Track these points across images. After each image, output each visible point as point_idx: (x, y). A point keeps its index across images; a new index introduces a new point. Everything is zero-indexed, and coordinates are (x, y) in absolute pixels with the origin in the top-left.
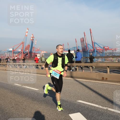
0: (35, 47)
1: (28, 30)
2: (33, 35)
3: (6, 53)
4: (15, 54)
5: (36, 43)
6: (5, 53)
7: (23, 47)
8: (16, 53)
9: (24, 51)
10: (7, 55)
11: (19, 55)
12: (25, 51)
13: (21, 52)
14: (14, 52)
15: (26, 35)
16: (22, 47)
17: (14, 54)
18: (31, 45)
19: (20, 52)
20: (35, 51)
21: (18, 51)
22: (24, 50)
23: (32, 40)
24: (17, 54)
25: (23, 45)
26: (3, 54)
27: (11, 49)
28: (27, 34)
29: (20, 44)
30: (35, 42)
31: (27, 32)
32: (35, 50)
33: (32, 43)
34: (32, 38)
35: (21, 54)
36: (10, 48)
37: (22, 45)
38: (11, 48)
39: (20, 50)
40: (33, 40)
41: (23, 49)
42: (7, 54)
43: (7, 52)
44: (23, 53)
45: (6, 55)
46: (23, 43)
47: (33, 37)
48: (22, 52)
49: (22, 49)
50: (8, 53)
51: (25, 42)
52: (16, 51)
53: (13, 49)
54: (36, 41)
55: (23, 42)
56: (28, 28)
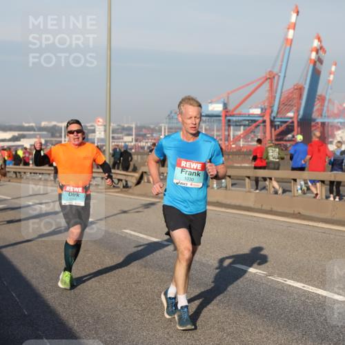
0: (327, 98)
1: (298, 13)
2: (319, 39)
4: (234, 130)
5: (332, 77)
7: (273, 98)
8: (238, 124)
9: (274, 114)
11: (253, 131)
12: (278, 113)
13: (261, 119)
14: (229, 121)
15: (287, 40)
16: (267, 94)
17: (229, 130)
18: (307, 87)
19: (255, 121)
20: (328, 117)
21: (249, 115)
22: (275, 109)
23: (315, 63)
24: (241, 131)
25: (271, 86)
27: (217, 108)
28: (291, 34)
29: (258, 83)
30: (331, 73)
31: (294, 26)
32: (325, 109)
34: (314, 55)
35: (261, 128)
36: (211, 103)
37: (266, 86)
38: (217, 102)
39: (257, 111)
40: (320, 60)
41: (271, 107)
44: (272, 122)
46: (271, 78)
47: (321, 48)
48: (264, 122)
49: (266, 104)
51: (282, 75)
52: (240, 115)
53: (225, 106)
54: (333, 68)
55: (271, 72)
56: (297, 7)
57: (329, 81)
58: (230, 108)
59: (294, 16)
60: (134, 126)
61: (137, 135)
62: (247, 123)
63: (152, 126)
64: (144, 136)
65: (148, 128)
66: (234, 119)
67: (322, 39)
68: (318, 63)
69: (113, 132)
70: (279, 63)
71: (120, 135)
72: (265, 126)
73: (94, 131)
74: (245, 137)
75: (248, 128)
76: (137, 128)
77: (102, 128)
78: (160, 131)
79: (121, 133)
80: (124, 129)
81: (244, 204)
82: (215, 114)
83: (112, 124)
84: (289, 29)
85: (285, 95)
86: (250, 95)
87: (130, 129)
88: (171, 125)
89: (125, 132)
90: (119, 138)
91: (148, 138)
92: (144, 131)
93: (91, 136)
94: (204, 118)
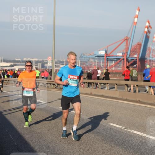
0: (152, 49)
1: (139, 10)
2: (149, 22)
3: (92, 60)
4: (110, 63)
6: (89, 59)
7: (128, 49)
8: (112, 60)
9: (128, 56)
10: (93, 65)
11: (118, 64)
12: (130, 55)
13: (122, 58)
14: (108, 59)
15: (134, 22)
16: (125, 47)
17: (108, 63)
18: (143, 44)
19: (119, 59)
20: (153, 58)
21: (117, 56)
22: (129, 53)
24: (113, 63)
25: (127, 43)
26: (86, 62)
27: (102, 53)
28: (136, 20)
29: (121, 42)
30: (154, 38)
31: (137, 16)
32: (151, 54)
33: (147, 38)
34: (146, 29)
35: (122, 62)
36: (100, 50)
37: (125, 43)
38: (102, 50)
39: (121, 54)
40: (149, 32)
41: (127, 53)
42: (95, 62)
43: (94, 59)
44: (127, 59)
46: (127, 40)
47: (150, 26)
48: (124, 59)
49: (124, 51)
50: (96, 61)
51: (132, 38)
52: (113, 56)
53: (106, 52)
55: (127, 37)
56: (139, 8)
57: (153, 41)
58: (108, 53)
59: (137, 12)
60: (65, 60)
62: (116, 59)
66: (110, 58)
67: (150, 22)
68: (148, 33)
69: (56, 63)
70: (130, 33)
72: (124, 61)
73: (47, 63)
74: (115, 66)
75: (116, 62)
77: (51, 61)
79: (59, 64)
80: (60, 62)
81: (115, 96)
82: (101, 55)
83: (55, 60)
84: (135, 17)
85: (133, 47)
86: (117, 47)
87: (63, 62)
88: (82, 60)
89: (61, 63)
90: (58, 66)
93: (45, 65)
94: (97, 57)
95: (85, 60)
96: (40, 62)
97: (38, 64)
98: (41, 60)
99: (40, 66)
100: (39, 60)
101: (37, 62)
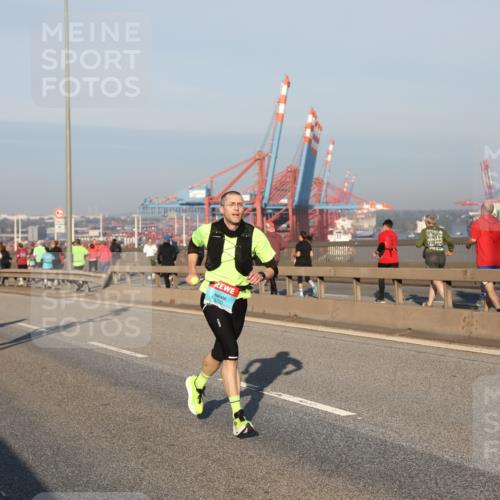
0: (325, 181)
1: (289, 84)
2: (314, 114)
3: (173, 215)
5: (329, 157)
6: (166, 211)
7: (264, 182)
9: (265, 201)
10: (176, 226)
12: (270, 199)
13: (250, 207)
14: (214, 209)
15: (278, 115)
16: (256, 178)
18: (302, 169)
20: (327, 203)
22: (267, 195)
23: (310, 142)
25: (261, 168)
26: (158, 220)
27: (199, 194)
28: (282, 108)
30: (328, 153)
31: (285, 100)
32: (323, 194)
33: (312, 155)
34: (308, 133)
35: (251, 217)
36: (192, 188)
37: (255, 168)
38: (199, 187)
39: (247, 198)
40: (316, 139)
41: (262, 192)
42: (180, 218)
43: (177, 210)
44: (263, 210)
45: (172, 226)
46: (260, 159)
47: (317, 124)
48: (254, 210)
49: (256, 189)
50: (184, 215)
51: (273, 156)
53: (209, 192)
54: (331, 147)
55: (260, 152)
56: (287, 78)
57: (327, 162)
58: (215, 194)
59: (285, 88)
60: (101, 217)
61: (105, 228)
63: (123, 218)
64: (114, 229)
65: (118, 220)
67: (317, 114)
68: (313, 143)
69: (76, 226)
71: (85, 229)
72: (255, 215)
73: (52, 225)
76: (105, 220)
77: (62, 221)
78: (133, 223)
79: (86, 226)
80: (89, 221)
82: (197, 201)
83: (74, 216)
84: (279, 102)
85: (278, 178)
86: (237, 178)
87: (96, 221)
88: (146, 216)
89: (91, 225)
90: (83, 233)
91: (118, 232)
92: (113, 224)
93: (49, 231)
94: (184, 207)
95: (153, 216)
96: (34, 223)
97: (30, 229)
98: (37, 218)
99: (33, 232)
100: (32, 218)
101: (26, 224)
